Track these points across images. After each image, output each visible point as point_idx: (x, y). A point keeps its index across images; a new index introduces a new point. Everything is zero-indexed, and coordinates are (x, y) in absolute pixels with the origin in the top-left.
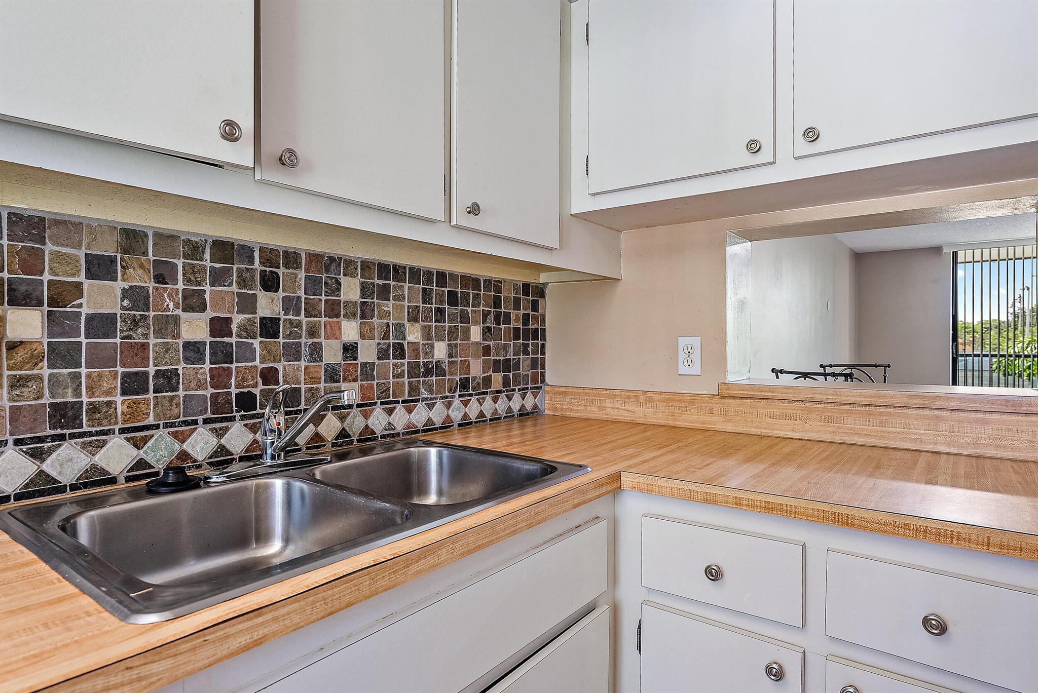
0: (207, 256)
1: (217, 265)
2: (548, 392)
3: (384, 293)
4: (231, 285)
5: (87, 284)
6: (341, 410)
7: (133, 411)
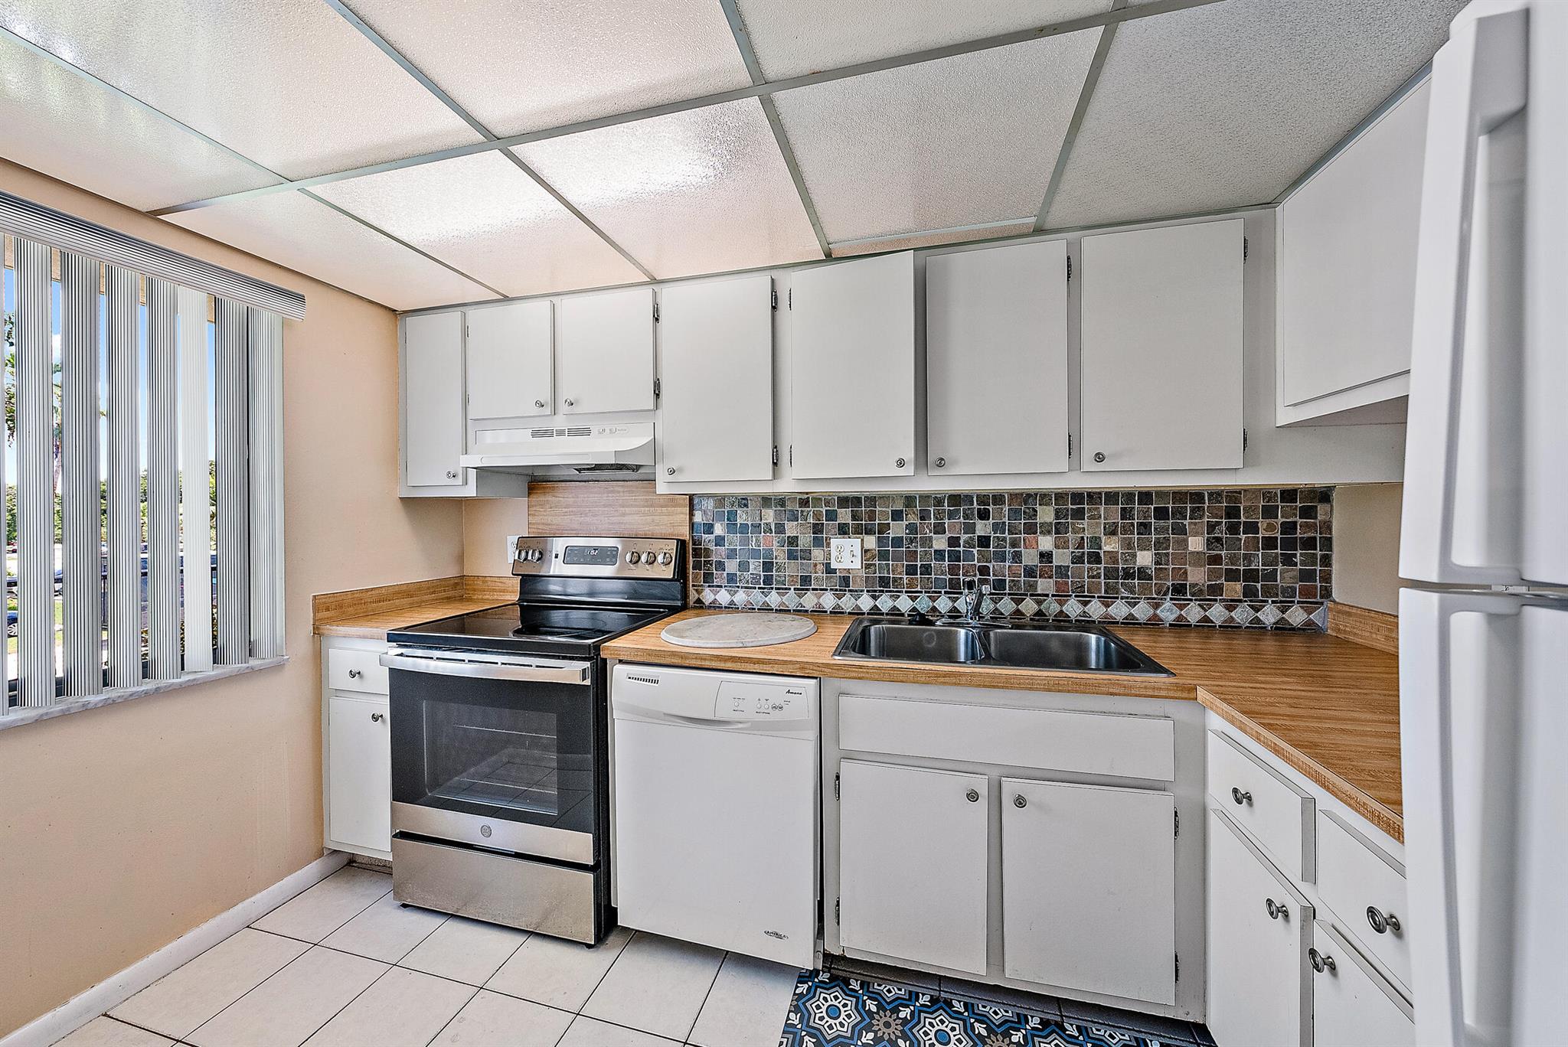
1: (951, 508)
2: (1330, 609)
3: (1079, 514)
4: (959, 518)
5: (891, 523)
6: (1040, 598)
7: (911, 583)
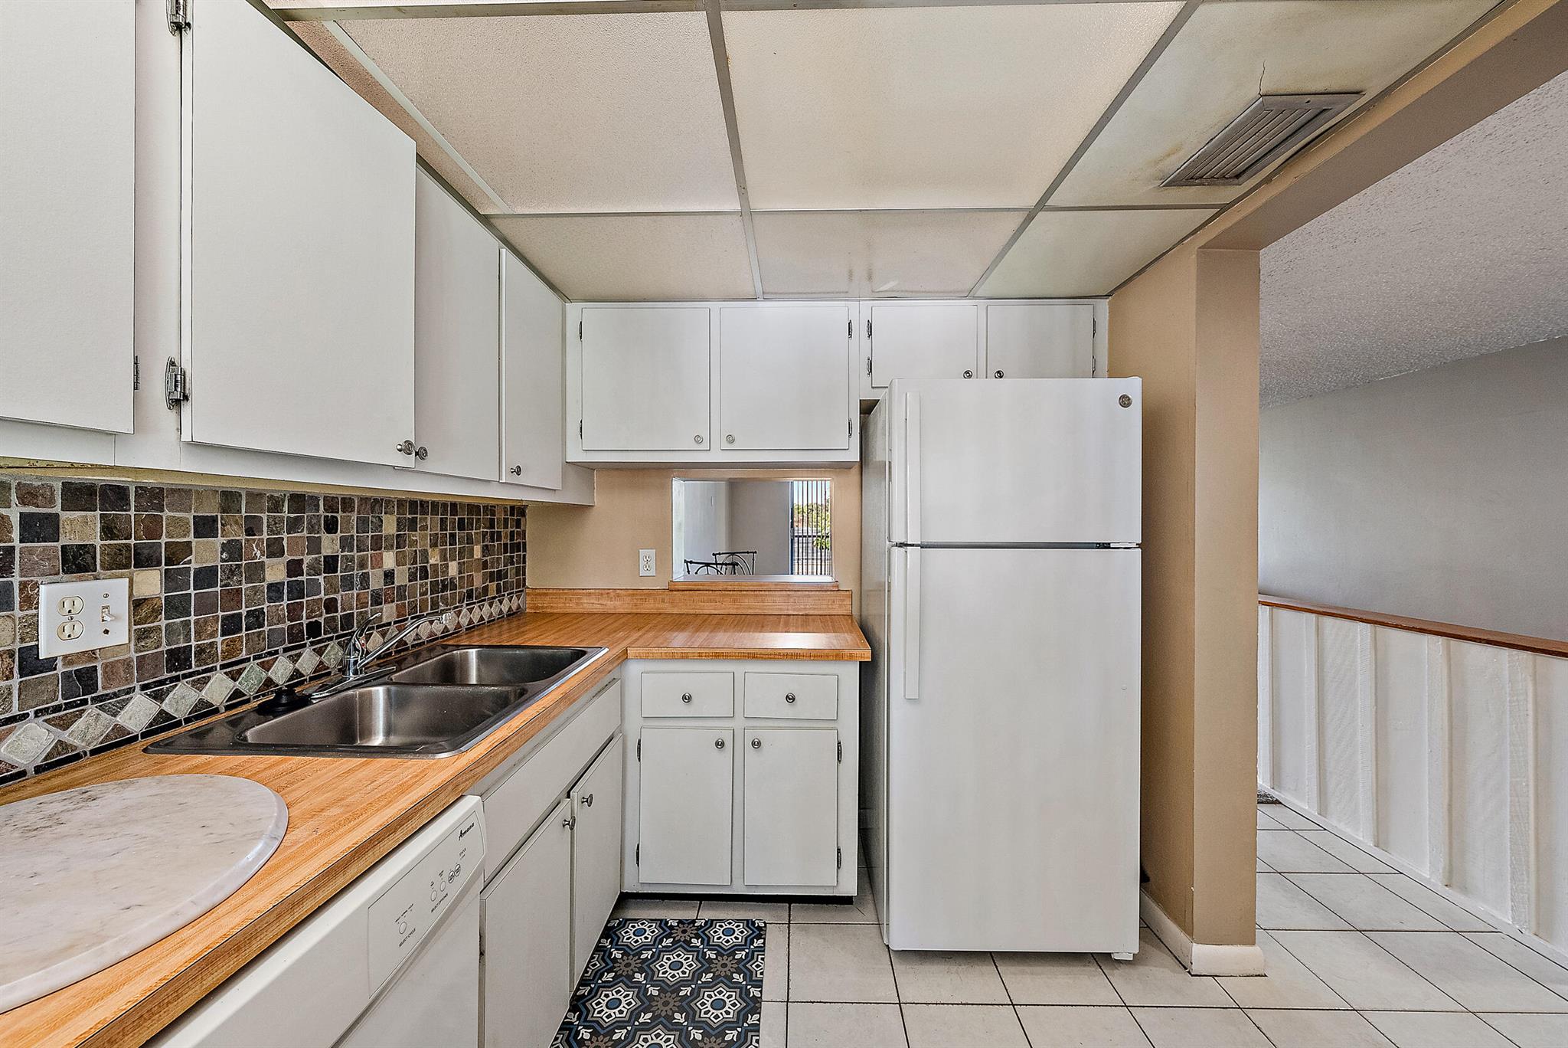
0: (286, 508)
1: (292, 516)
2: (529, 594)
3: (413, 525)
4: (302, 531)
5: (195, 542)
7: (231, 649)
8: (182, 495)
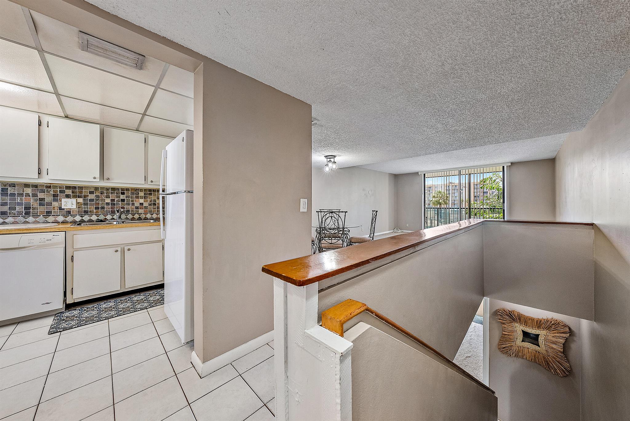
5: (89, 195)
6: (140, 214)
7: (97, 212)
8: (87, 187)
